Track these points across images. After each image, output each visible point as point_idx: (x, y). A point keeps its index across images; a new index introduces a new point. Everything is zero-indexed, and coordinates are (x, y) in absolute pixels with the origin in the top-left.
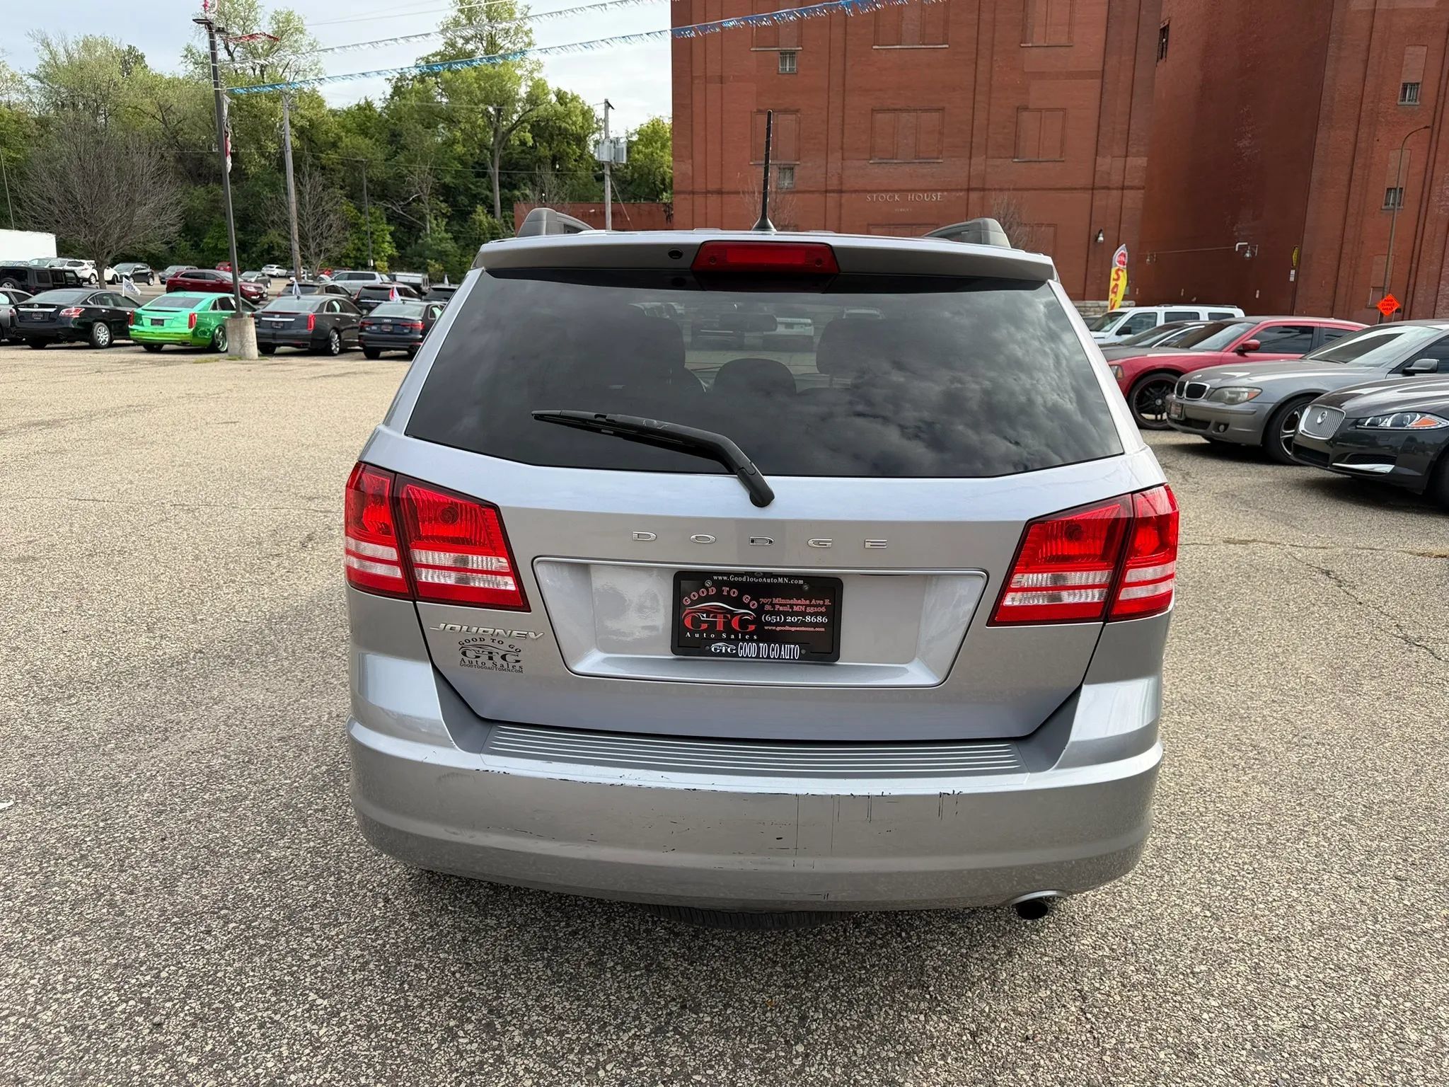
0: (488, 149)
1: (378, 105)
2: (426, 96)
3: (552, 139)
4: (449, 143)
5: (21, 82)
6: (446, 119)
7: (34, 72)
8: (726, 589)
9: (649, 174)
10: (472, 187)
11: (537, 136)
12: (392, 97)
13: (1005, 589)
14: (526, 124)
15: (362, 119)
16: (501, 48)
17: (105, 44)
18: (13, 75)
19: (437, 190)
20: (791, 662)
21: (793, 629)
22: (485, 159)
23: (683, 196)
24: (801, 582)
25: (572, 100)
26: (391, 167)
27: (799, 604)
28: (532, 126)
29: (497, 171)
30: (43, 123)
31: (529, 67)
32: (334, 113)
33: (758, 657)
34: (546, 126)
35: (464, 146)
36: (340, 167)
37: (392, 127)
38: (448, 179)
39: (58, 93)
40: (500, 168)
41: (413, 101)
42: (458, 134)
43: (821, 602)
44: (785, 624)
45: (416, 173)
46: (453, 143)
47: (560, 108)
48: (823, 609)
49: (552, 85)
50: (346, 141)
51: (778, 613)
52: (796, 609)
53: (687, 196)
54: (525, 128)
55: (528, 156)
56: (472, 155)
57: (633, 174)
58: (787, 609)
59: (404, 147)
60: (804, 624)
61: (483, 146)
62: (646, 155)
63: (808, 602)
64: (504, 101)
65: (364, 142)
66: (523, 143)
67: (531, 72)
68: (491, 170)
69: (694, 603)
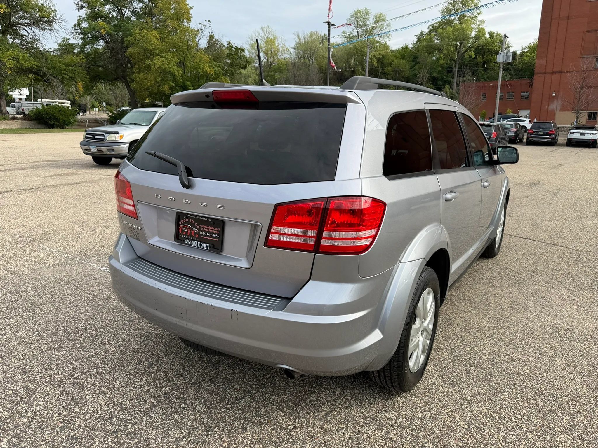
0: (454, 61)
1: (410, 46)
2: (431, 40)
3: (485, 54)
4: (438, 60)
5: (289, 50)
6: (438, 50)
7: (293, 47)
8: (191, 220)
9: (531, 66)
10: (445, 77)
11: (478, 53)
12: (417, 42)
13: (269, 232)
14: (473, 48)
15: (404, 52)
16: (466, 17)
17: (317, 34)
18: (287, 49)
19: (429, 79)
20: (206, 250)
21: (209, 238)
22: (452, 65)
23: (539, 75)
24: (211, 220)
25: (496, 36)
26: (412, 71)
27: (211, 229)
28: (476, 49)
29: (457, 70)
30: (294, 64)
31: (478, 23)
32: (392, 51)
33: (197, 247)
34: (482, 49)
35: (444, 60)
36: (392, 72)
37: (414, 55)
38: (435, 75)
39: (300, 53)
40: (458, 68)
41: (425, 43)
42: (442, 55)
43: (217, 229)
44: (206, 236)
45: (422, 73)
46: (439, 59)
47: (489, 40)
48: (218, 232)
49: (488, 30)
50: (396, 61)
51: (205, 231)
52: (210, 231)
53: (541, 75)
54: (472, 50)
55: (472, 62)
56: (447, 64)
57: (522, 66)
58: (207, 230)
59: (418, 63)
60: (212, 237)
61: (452, 59)
62: (530, 58)
63: (213, 229)
64: (464, 38)
65: (402, 61)
66: (470, 57)
67: (479, 25)
68: (454, 69)
69: (182, 224)
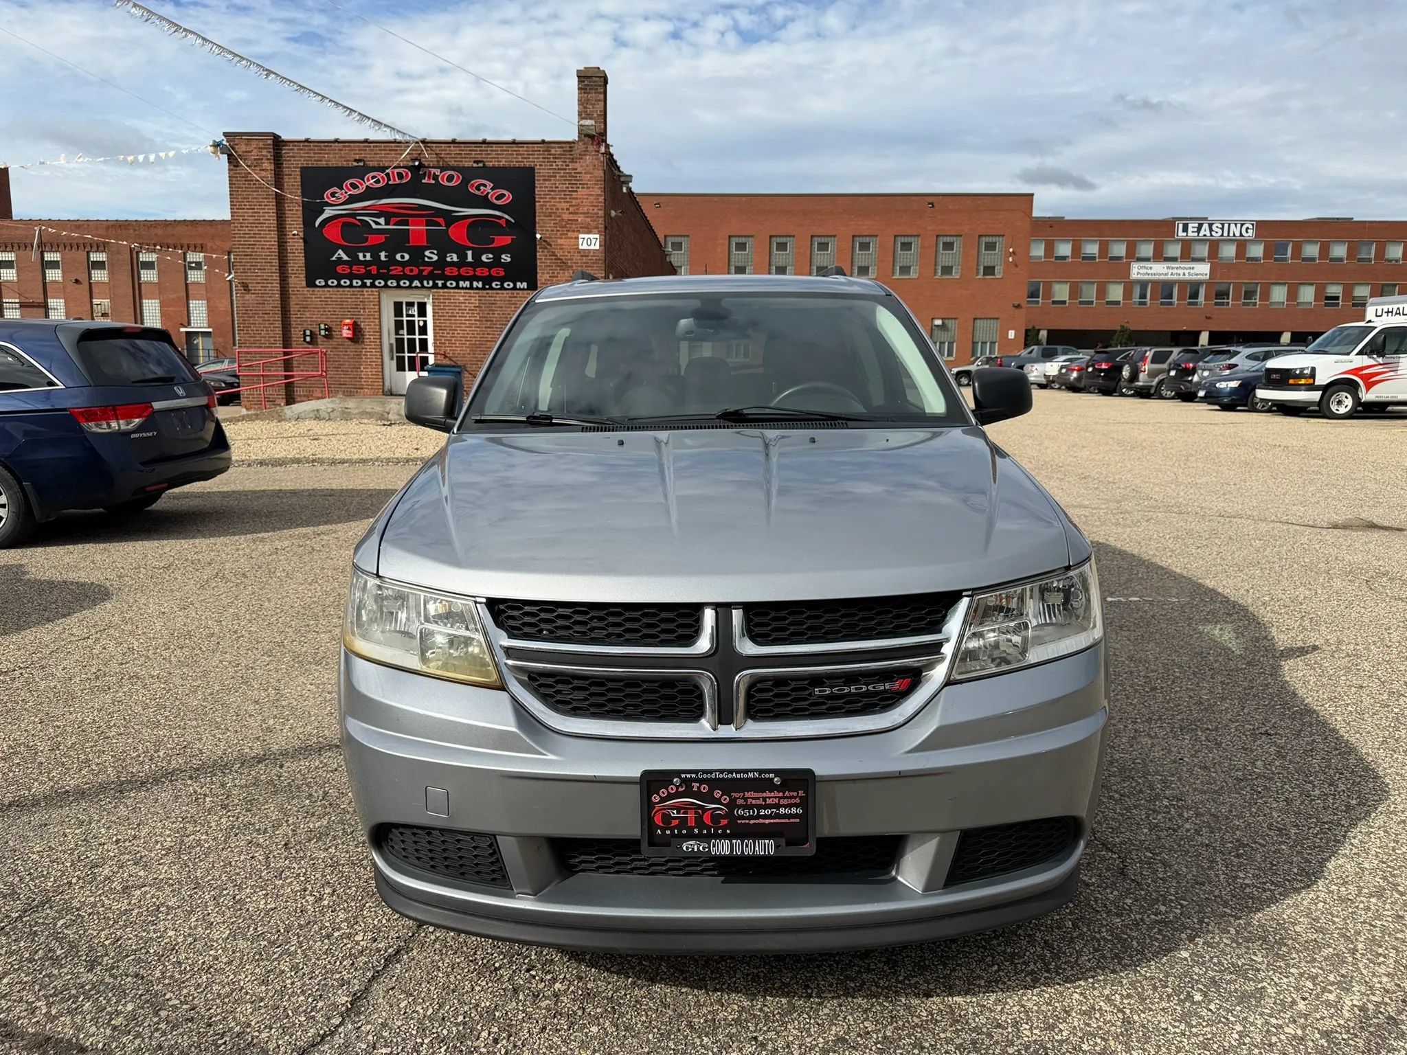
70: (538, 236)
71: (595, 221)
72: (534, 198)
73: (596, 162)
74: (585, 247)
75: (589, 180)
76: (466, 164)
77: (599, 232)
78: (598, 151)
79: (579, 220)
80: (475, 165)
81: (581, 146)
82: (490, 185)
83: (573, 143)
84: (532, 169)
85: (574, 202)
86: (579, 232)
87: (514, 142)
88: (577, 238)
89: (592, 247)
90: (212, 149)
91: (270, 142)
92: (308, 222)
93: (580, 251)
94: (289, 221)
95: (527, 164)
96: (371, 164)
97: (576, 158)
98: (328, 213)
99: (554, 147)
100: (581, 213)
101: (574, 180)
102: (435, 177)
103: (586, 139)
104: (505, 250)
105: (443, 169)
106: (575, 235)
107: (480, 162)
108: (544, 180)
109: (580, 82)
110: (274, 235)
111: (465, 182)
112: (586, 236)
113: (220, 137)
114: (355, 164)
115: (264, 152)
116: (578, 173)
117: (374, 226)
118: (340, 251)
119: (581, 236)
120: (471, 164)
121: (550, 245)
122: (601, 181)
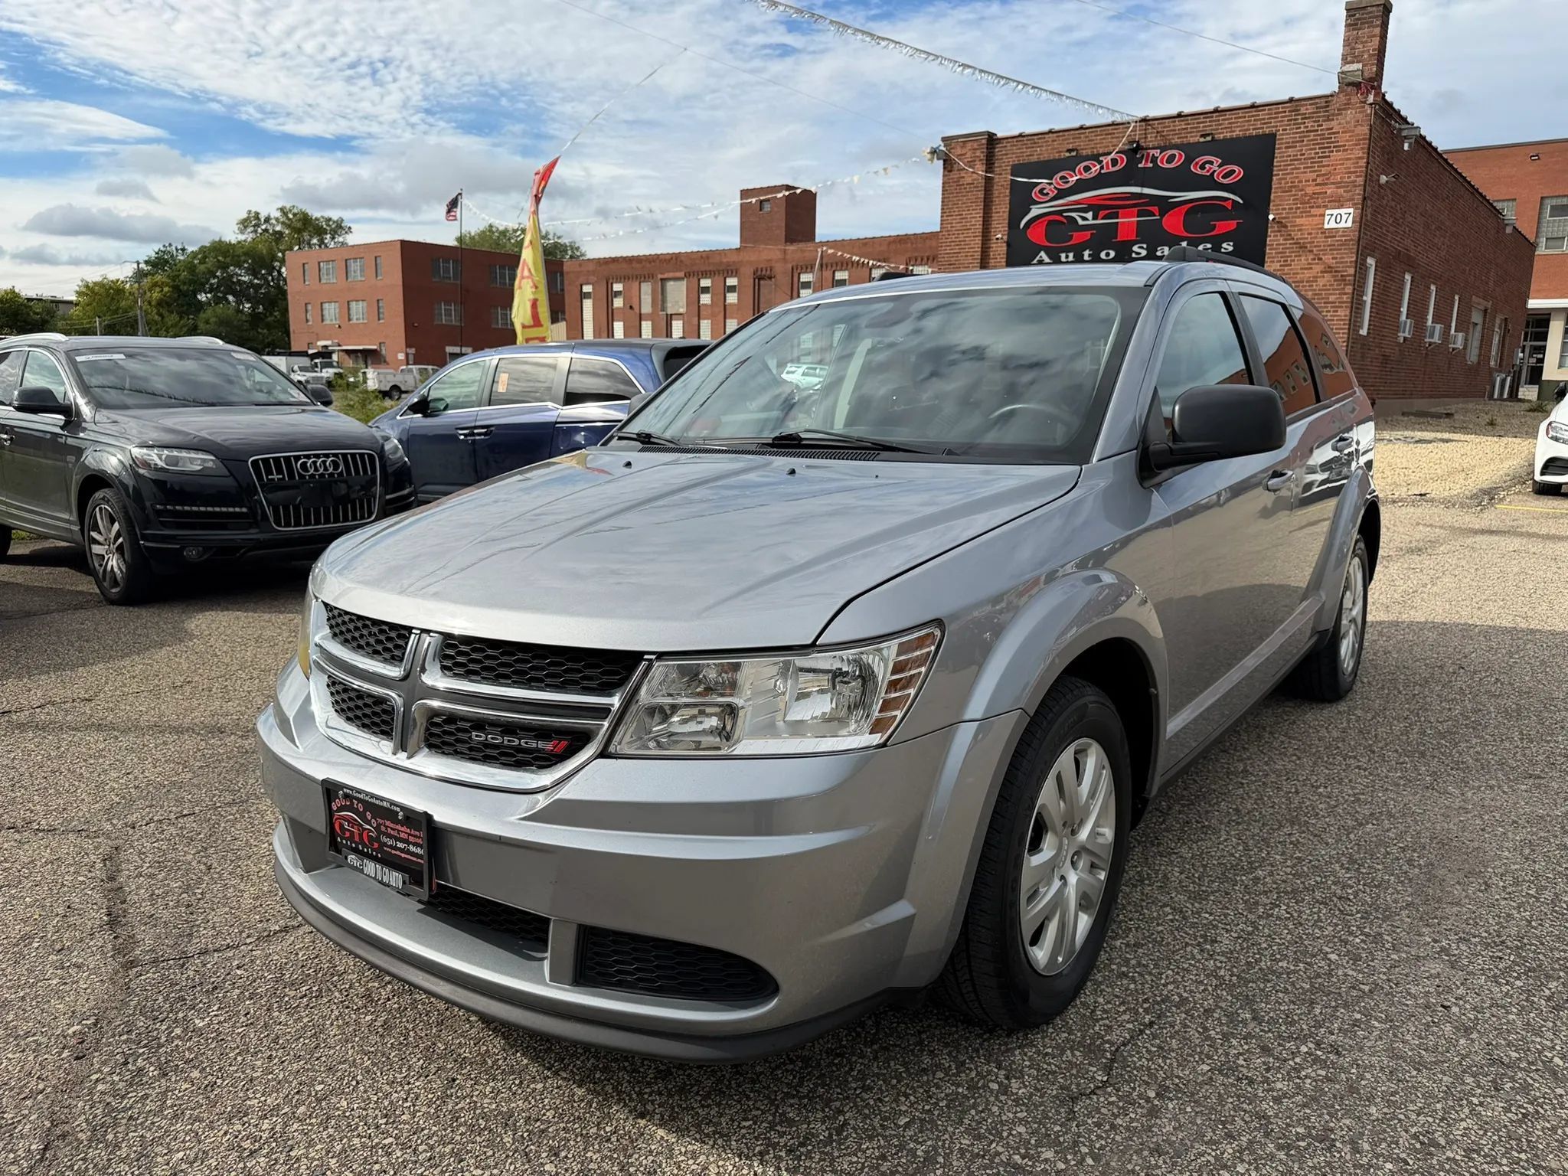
70: (1271, 217)
71: (1350, 191)
72: (1272, 171)
73: (1360, 116)
74: (1333, 225)
75: (1347, 141)
76: (1192, 140)
77: (1354, 205)
78: (1365, 102)
79: (1329, 192)
80: (1202, 140)
81: (1342, 98)
82: (1217, 161)
83: (1332, 96)
84: (1272, 137)
85: (1324, 170)
86: (1326, 207)
87: (1253, 106)
88: (1323, 215)
89: (1342, 225)
90: (929, 156)
91: (984, 141)
92: (1013, 222)
93: (1324, 232)
94: (994, 224)
95: (1267, 131)
96: (1084, 153)
97: (1333, 115)
98: (1035, 211)
99: (1303, 106)
100: (1333, 183)
101: (1327, 144)
102: (1154, 159)
103: (1350, 89)
104: (1225, 237)
105: (1163, 149)
106: (1321, 211)
107: (1208, 135)
108: (1287, 148)
109: (1349, 16)
110: (978, 241)
111: (1189, 160)
112: (1335, 212)
113: (938, 143)
114: (1067, 154)
115: (978, 153)
116: (1334, 133)
117: (1081, 222)
118: (1042, 254)
119: (1328, 212)
120: (1196, 139)
121: (1286, 227)
122: (1364, 139)
